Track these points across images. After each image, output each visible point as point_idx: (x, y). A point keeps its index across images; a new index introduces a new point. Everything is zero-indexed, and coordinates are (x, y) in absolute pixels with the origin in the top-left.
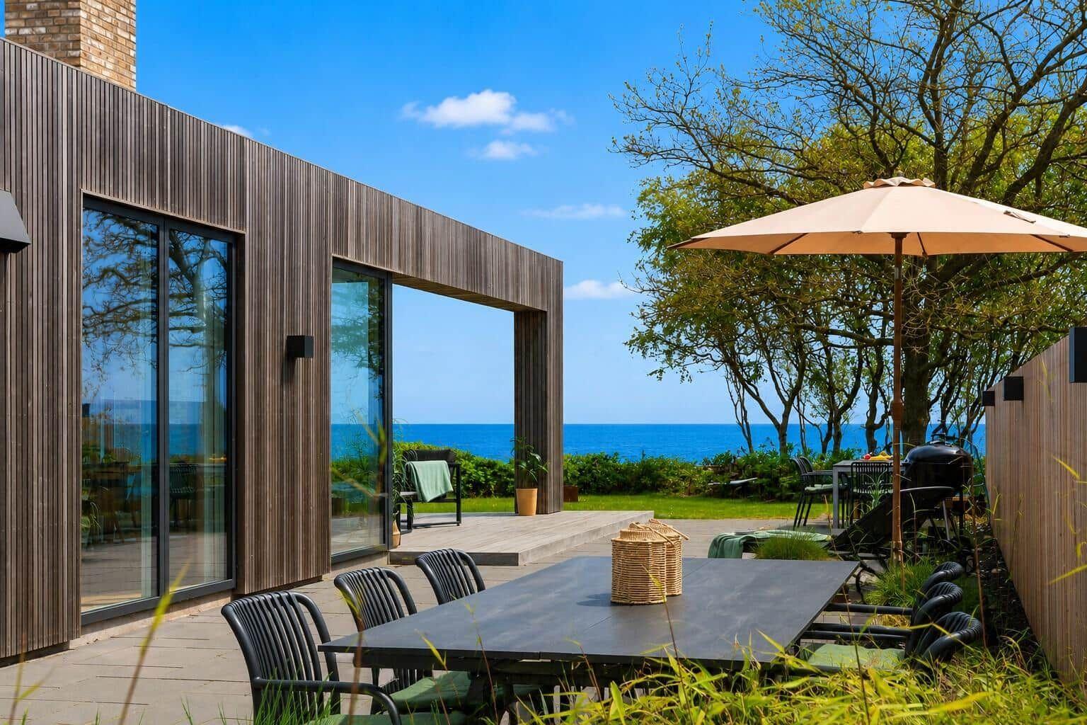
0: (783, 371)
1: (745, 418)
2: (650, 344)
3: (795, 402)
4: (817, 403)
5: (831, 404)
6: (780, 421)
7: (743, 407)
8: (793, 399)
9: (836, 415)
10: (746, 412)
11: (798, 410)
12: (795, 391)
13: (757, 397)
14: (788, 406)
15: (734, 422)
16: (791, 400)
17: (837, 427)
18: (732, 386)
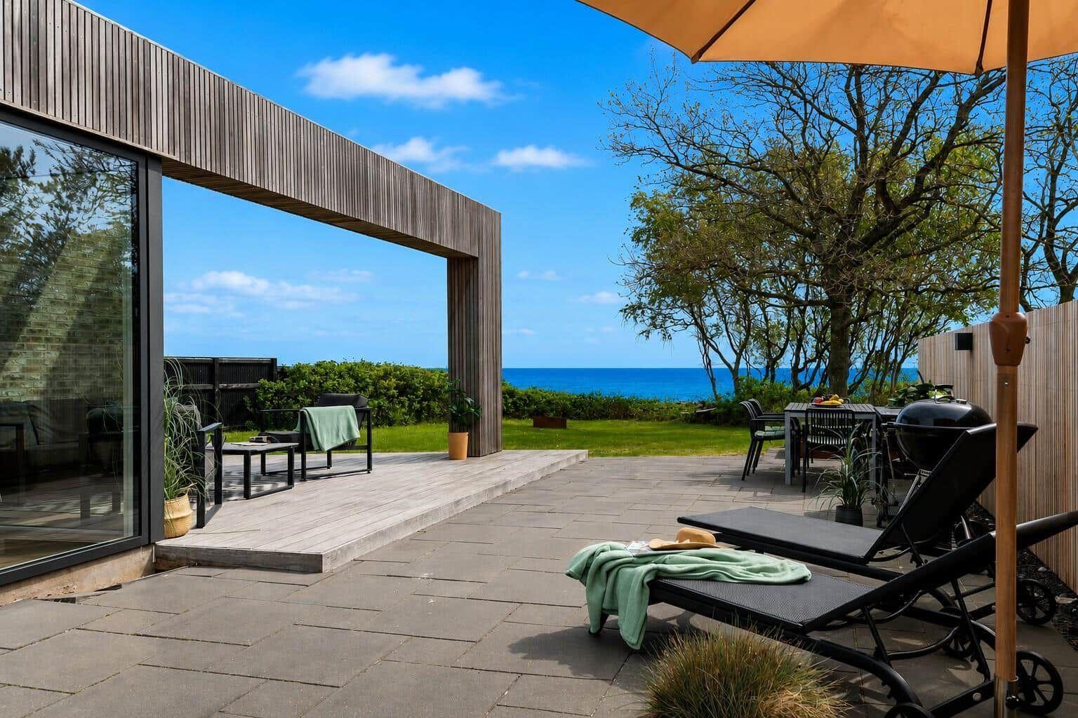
0: (736, 333)
1: (709, 363)
2: (639, 312)
3: (744, 353)
4: (757, 355)
5: (769, 355)
6: (733, 366)
7: (707, 356)
8: (743, 351)
9: (772, 363)
10: (710, 361)
11: (746, 359)
12: (744, 346)
13: (717, 351)
14: (739, 355)
15: (703, 367)
16: (741, 351)
17: (773, 370)
18: (701, 343)
